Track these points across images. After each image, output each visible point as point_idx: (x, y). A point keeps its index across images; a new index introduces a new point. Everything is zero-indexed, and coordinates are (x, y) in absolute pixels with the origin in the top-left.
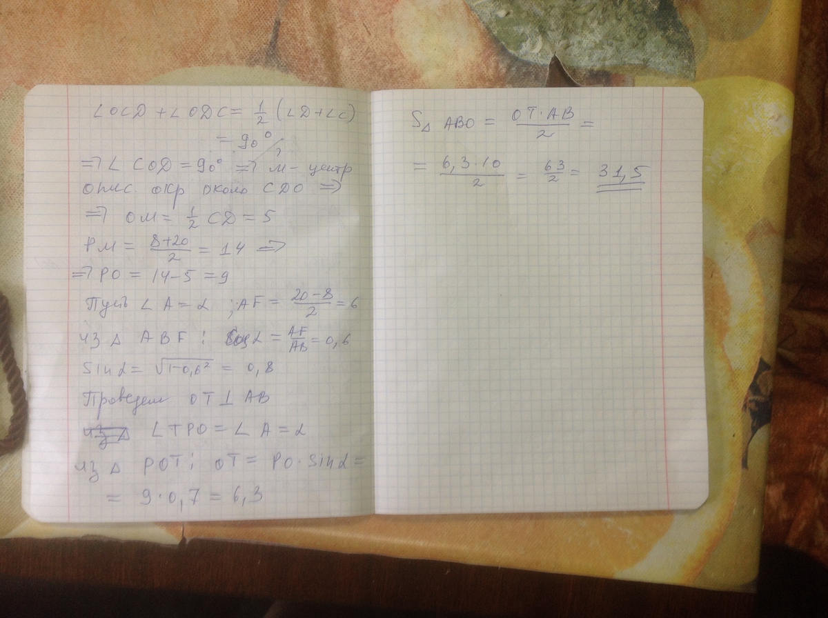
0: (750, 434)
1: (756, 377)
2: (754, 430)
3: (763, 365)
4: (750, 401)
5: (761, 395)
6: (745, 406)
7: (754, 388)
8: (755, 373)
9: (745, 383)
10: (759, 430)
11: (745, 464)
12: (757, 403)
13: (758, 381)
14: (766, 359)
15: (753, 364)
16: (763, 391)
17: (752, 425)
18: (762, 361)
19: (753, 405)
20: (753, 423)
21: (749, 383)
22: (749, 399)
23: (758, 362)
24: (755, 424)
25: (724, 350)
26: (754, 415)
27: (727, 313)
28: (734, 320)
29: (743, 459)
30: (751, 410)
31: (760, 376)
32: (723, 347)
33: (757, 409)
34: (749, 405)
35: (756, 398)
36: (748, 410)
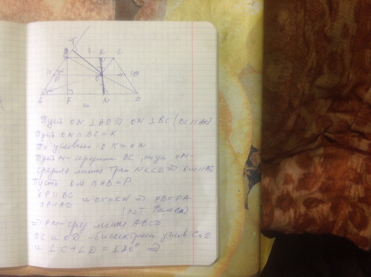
0: (248, 189)
1: (249, 156)
2: (250, 187)
3: (253, 149)
4: (247, 171)
5: (253, 166)
6: (244, 173)
7: (249, 163)
8: (249, 154)
9: (243, 160)
10: (253, 186)
11: (246, 207)
12: (251, 171)
13: (250, 158)
14: (255, 146)
15: (247, 149)
16: (254, 164)
17: (249, 184)
18: (252, 147)
19: (249, 173)
20: (249, 183)
21: (246, 160)
22: (246, 169)
23: (250, 148)
24: (250, 184)
25: (230, 143)
26: (250, 178)
27: (230, 121)
28: (234, 125)
29: (245, 204)
30: (248, 175)
31: (252, 156)
32: (229, 141)
33: (251, 175)
34: (246, 173)
35: (250, 168)
36: (246, 176)
